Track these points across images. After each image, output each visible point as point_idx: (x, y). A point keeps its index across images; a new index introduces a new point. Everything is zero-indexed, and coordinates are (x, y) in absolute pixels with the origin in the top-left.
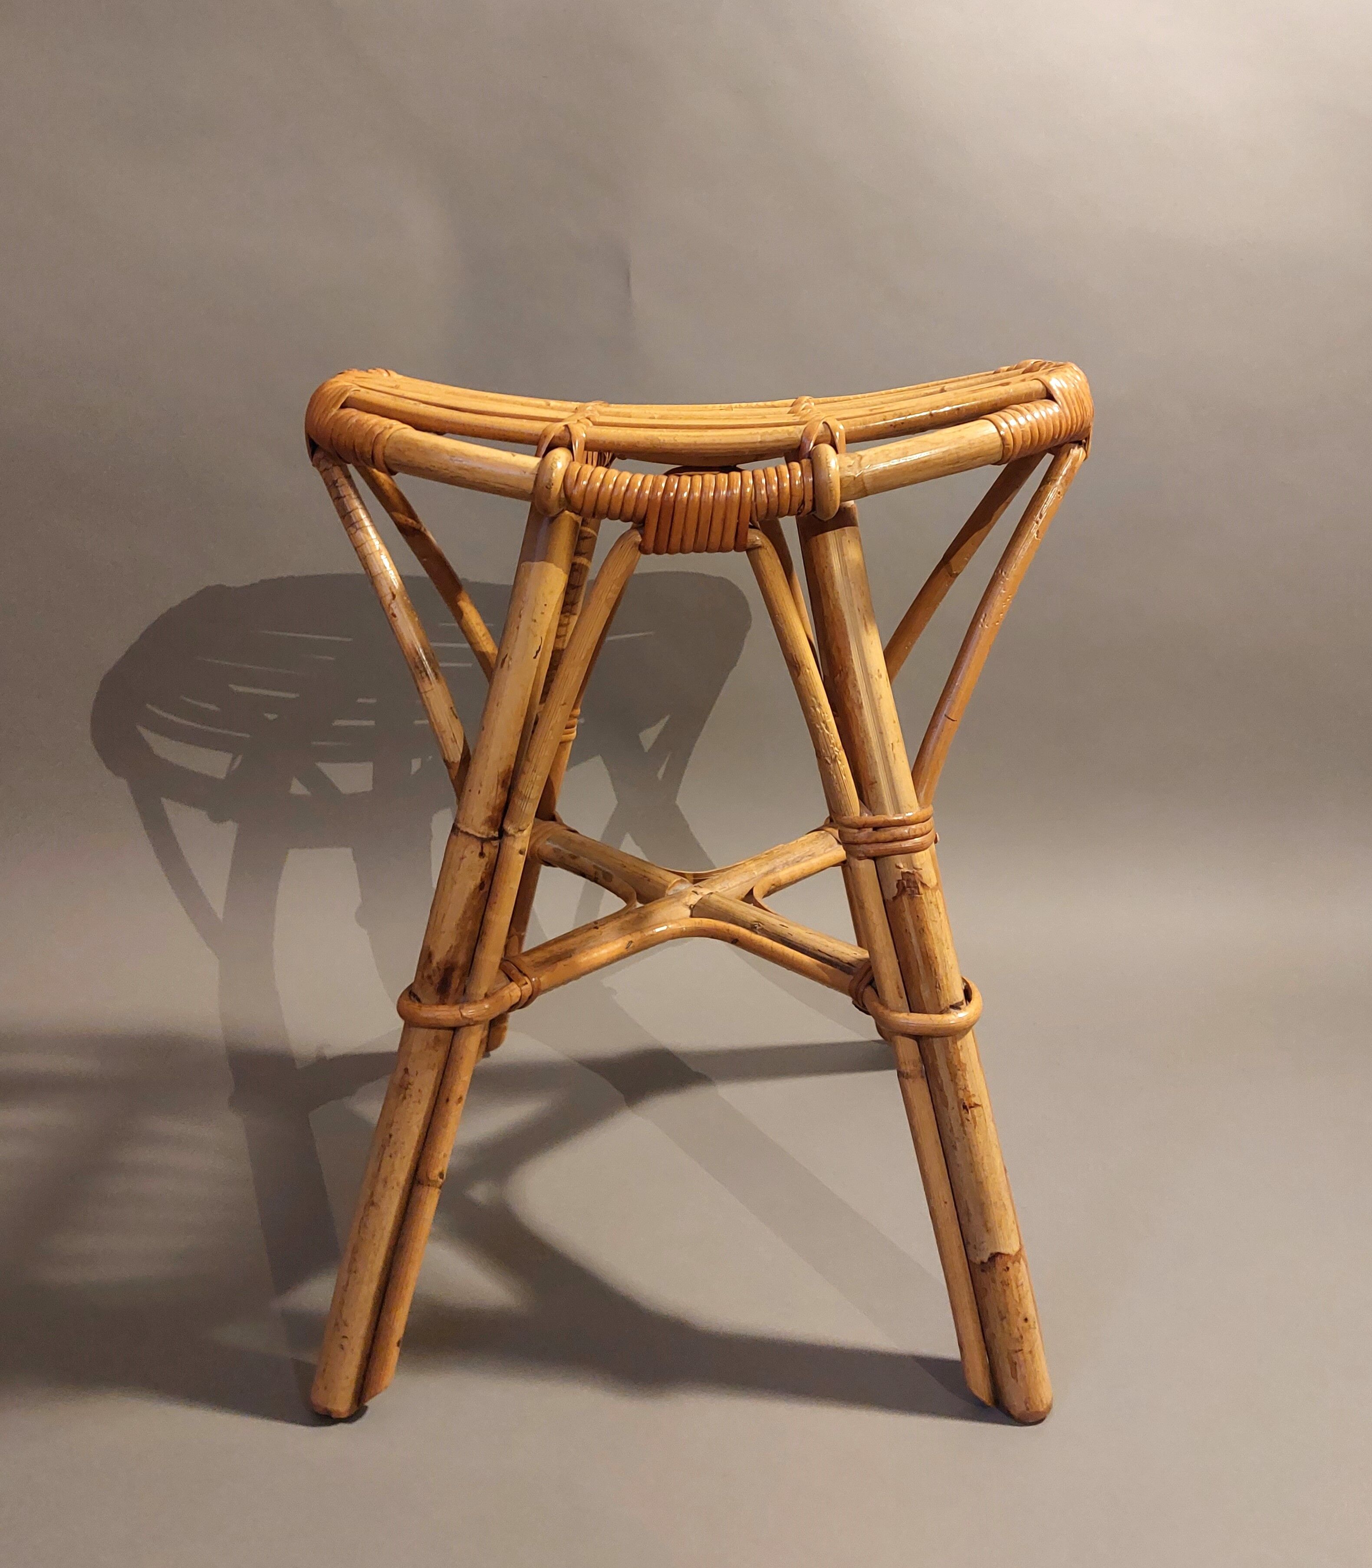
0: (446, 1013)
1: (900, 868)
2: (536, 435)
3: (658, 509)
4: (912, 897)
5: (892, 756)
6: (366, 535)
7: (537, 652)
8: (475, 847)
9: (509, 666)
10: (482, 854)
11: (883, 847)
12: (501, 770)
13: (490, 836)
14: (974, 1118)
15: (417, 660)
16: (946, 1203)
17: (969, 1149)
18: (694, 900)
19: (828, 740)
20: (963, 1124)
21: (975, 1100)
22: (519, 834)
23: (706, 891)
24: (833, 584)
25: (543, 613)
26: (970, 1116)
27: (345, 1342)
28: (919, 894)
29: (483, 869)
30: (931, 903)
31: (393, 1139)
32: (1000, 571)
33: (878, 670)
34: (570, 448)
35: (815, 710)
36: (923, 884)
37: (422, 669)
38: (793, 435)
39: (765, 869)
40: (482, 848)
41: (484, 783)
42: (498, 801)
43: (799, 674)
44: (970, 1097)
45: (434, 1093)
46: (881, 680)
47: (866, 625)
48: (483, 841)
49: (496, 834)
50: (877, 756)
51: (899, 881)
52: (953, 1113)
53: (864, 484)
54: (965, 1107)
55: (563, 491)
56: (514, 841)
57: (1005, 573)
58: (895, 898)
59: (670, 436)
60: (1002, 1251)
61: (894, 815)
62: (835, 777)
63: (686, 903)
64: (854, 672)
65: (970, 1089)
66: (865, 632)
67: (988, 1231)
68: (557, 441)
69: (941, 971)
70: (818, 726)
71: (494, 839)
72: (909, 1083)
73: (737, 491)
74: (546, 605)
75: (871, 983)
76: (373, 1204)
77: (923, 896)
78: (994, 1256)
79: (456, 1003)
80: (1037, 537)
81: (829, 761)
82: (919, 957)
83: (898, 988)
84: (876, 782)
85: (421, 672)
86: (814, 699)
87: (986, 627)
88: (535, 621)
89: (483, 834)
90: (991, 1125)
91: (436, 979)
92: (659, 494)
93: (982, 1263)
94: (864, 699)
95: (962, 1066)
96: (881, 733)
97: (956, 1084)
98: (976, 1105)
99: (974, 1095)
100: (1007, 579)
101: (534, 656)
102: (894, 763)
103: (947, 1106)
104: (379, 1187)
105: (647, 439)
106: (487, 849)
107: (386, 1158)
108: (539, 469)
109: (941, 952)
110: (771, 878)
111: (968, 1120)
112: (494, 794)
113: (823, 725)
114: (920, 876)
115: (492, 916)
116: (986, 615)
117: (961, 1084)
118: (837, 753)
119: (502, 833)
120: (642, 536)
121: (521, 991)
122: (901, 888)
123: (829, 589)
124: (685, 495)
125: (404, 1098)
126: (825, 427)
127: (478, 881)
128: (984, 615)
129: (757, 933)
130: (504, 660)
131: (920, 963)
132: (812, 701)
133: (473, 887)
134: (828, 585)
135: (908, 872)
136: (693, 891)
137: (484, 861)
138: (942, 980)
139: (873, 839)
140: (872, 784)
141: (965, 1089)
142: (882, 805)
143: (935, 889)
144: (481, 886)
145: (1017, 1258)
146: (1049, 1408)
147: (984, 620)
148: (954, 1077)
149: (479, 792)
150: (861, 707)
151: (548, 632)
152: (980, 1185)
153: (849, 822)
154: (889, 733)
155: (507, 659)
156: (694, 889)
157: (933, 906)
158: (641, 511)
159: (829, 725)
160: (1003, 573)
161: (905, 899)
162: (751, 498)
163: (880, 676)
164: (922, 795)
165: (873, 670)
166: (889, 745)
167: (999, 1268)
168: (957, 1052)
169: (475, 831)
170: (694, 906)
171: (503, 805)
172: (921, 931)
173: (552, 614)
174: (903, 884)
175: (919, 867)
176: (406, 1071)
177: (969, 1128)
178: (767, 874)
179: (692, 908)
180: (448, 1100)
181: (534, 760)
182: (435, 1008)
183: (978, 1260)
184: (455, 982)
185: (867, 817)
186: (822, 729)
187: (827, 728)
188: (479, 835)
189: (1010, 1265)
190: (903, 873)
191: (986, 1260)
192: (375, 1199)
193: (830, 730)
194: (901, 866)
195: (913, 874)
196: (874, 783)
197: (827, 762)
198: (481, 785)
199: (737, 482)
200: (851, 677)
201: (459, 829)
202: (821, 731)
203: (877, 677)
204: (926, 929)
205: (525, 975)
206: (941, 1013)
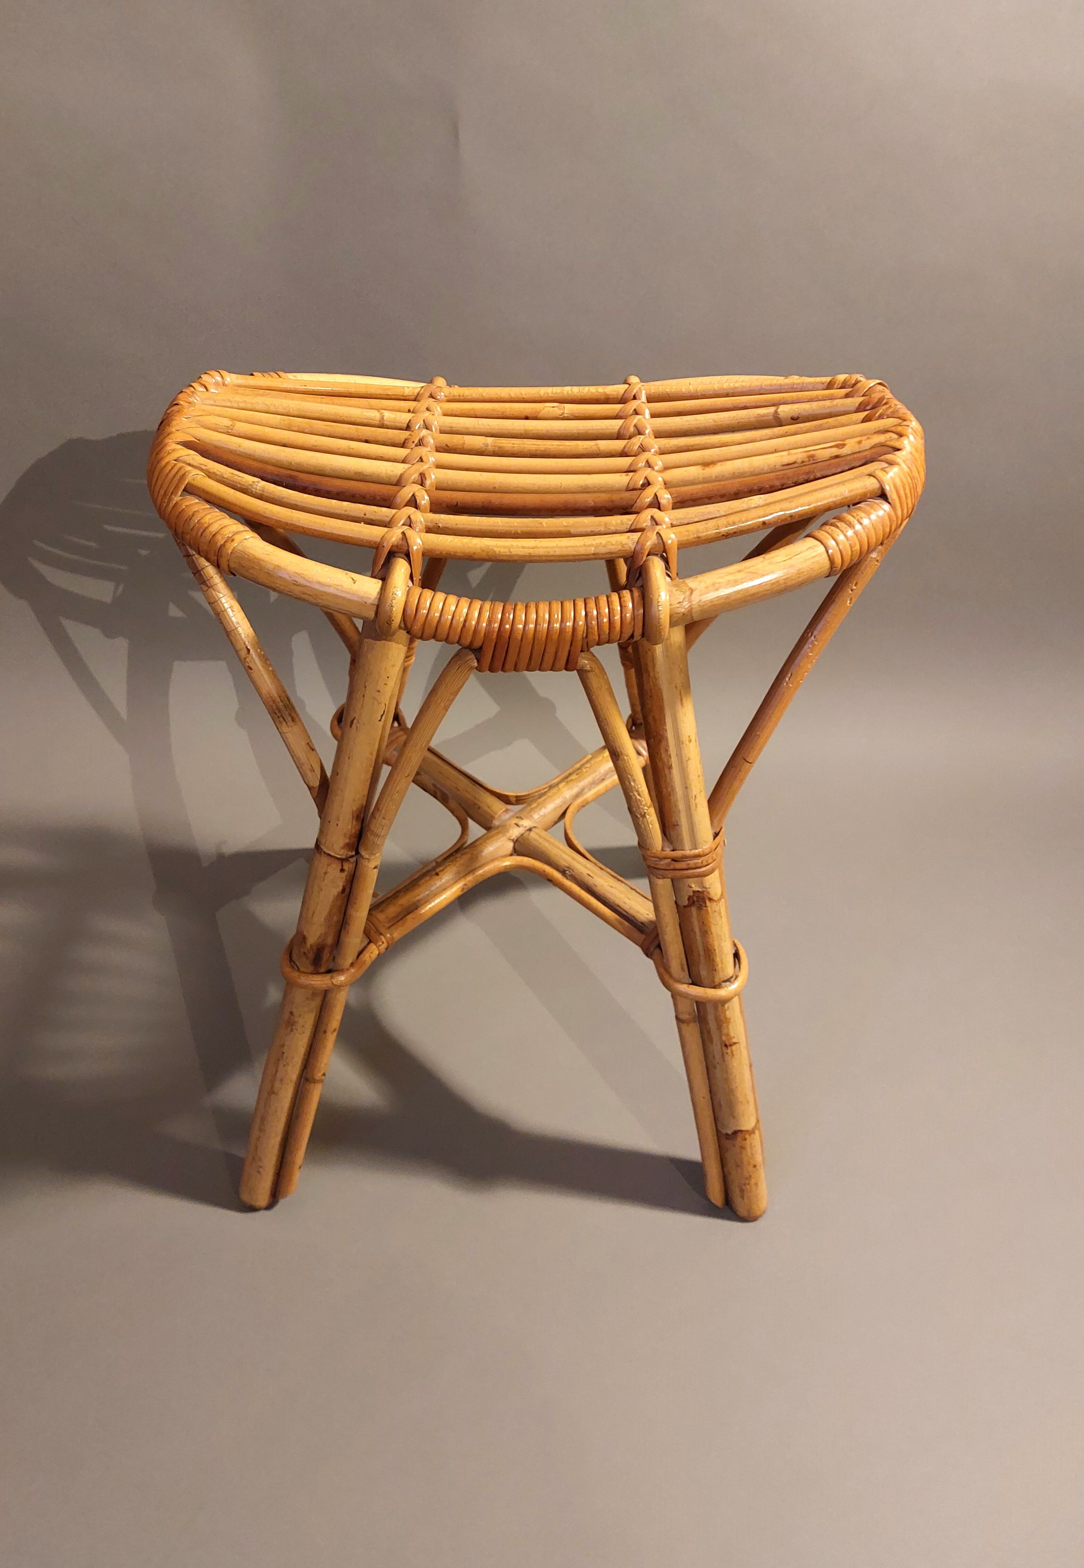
0: (319, 982)
1: (691, 887)
2: (375, 543)
3: (494, 644)
4: (700, 908)
5: (694, 805)
7: (382, 716)
8: (336, 866)
9: (357, 727)
10: (342, 870)
11: (678, 873)
12: (355, 808)
13: (348, 856)
14: (732, 1052)
15: (275, 708)
16: (704, 1098)
17: (726, 1070)
18: (516, 833)
19: (639, 803)
20: (723, 1055)
21: (734, 1040)
22: (373, 857)
23: (527, 824)
24: (654, 665)
25: (386, 684)
26: (729, 1051)
27: (261, 1170)
28: (706, 906)
29: (344, 880)
30: (715, 911)
31: (285, 1055)
32: (810, 634)
33: (689, 737)
34: (407, 556)
35: (630, 783)
36: (710, 899)
37: (279, 715)
38: (626, 548)
39: (577, 789)
40: (342, 866)
41: (341, 819)
42: (354, 831)
43: (618, 760)
44: (731, 1038)
45: (314, 1026)
46: (691, 744)
47: (681, 700)
48: (342, 860)
49: (354, 853)
50: (681, 806)
51: (690, 896)
52: (716, 1047)
53: (692, 616)
54: (726, 1046)
55: (402, 622)
56: (369, 862)
57: (815, 637)
58: (685, 907)
59: (504, 547)
60: (743, 1129)
61: (690, 850)
62: (643, 826)
63: (510, 836)
64: (667, 740)
65: (732, 1034)
66: (679, 704)
67: (734, 1117)
68: (395, 549)
69: (718, 959)
70: (631, 794)
71: (352, 856)
72: (684, 1027)
73: (569, 624)
74: (388, 677)
75: (659, 947)
76: (273, 1093)
77: (709, 909)
78: (736, 1133)
79: (328, 973)
80: (850, 603)
81: (639, 816)
82: (701, 949)
83: (682, 965)
84: (678, 825)
85: (279, 717)
86: (629, 776)
87: (790, 685)
88: (379, 691)
89: (341, 855)
90: (744, 1052)
91: (311, 955)
92: (496, 625)
93: (727, 1134)
94: (674, 761)
95: (727, 1021)
96: (686, 788)
97: (721, 1032)
98: (735, 1043)
99: (734, 1037)
100: (816, 643)
101: (379, 718)
102: (695, 810)
103: (712, 1042)
104: (277, 1085)
105: (483, 551)
106: (346, 866)
107: (281, 1066)
108: (380, 599)
109: (720, 946)
110: (580, 799)
111: (727, 1053)
112: (350, 827)
113: (636, 793)
114: (709, 893)
115: (351, 911)
116: (791, 675)
117: (725, 1031)
118: (646, 811)
119: (357, 853)
120: (478, 662)
121: (379, 950)
122: (691, 901)
123: (650, 669)
124: (521, 626)
125: (292, 1030)
126: (657, 537)
127: (341, 888)
128: (789, 675)
129: (567, 879)
130: (352, 722)
131: (702, 953)
132: (628, 778)
133: (336, 893)
134: (650, 665)
135: (698, 891)
136: (516, 823)
137: (344, 875)
138: (718, 965)
139: (672, 867)
140: (675, 826)
141: (728, 1035)
142: (682, 841)
143: (719, 900)
144: (344, 890)
145: (751, 1132)
146: (764, 1212)
148: (719, 1027)
149: (337, 825)
150: (670, 767)
151: (391, 697)
152: (731, 1092)
153: (653, 855)
154: (693, 787)
155: (355, 721)
156: (517, 820)
157: (716, 914)
158: (477, 644)
159: (641, 793)
160: (812, 637)
161: (694, 910)
162: (583, 635)
163: (690, 741)
164: (715, 821)
165: (685, 738)
166: (692, 797)
167: (739, 1139)
168: (724, 1012)
169: (336, 853)
170: (516, 841)
171: (358, 832)
172: (705, 932)
173: (393, 683)
174: (693, 899)
175: (708, 887)
176: (291, 1013)
177: (727, 1058)
178: (576, 796)
180: (325, 1032)
181: (383, 811)
182: (311, 976)
183: (724, 1131)
184: (326, 955)
185: (668, 852)
186: (634, 795)
187: (639, 795)
188: (339, 856)
189: (747, 1136)
190: (694, 892)
191: (730, 1132)
192: (275, 1091)
193: (642, 796)
194: (693, 886)
195: (703, 892)
196: (676, 825)
197: (637, 816)
198: (338, 820)
199: (570, 615)
200: (663, 743)
201: (322, 849)
202: (634, 797)
203: (687, 743)
204: (709, 932)
205: (381, 934)
206: (714, 987)
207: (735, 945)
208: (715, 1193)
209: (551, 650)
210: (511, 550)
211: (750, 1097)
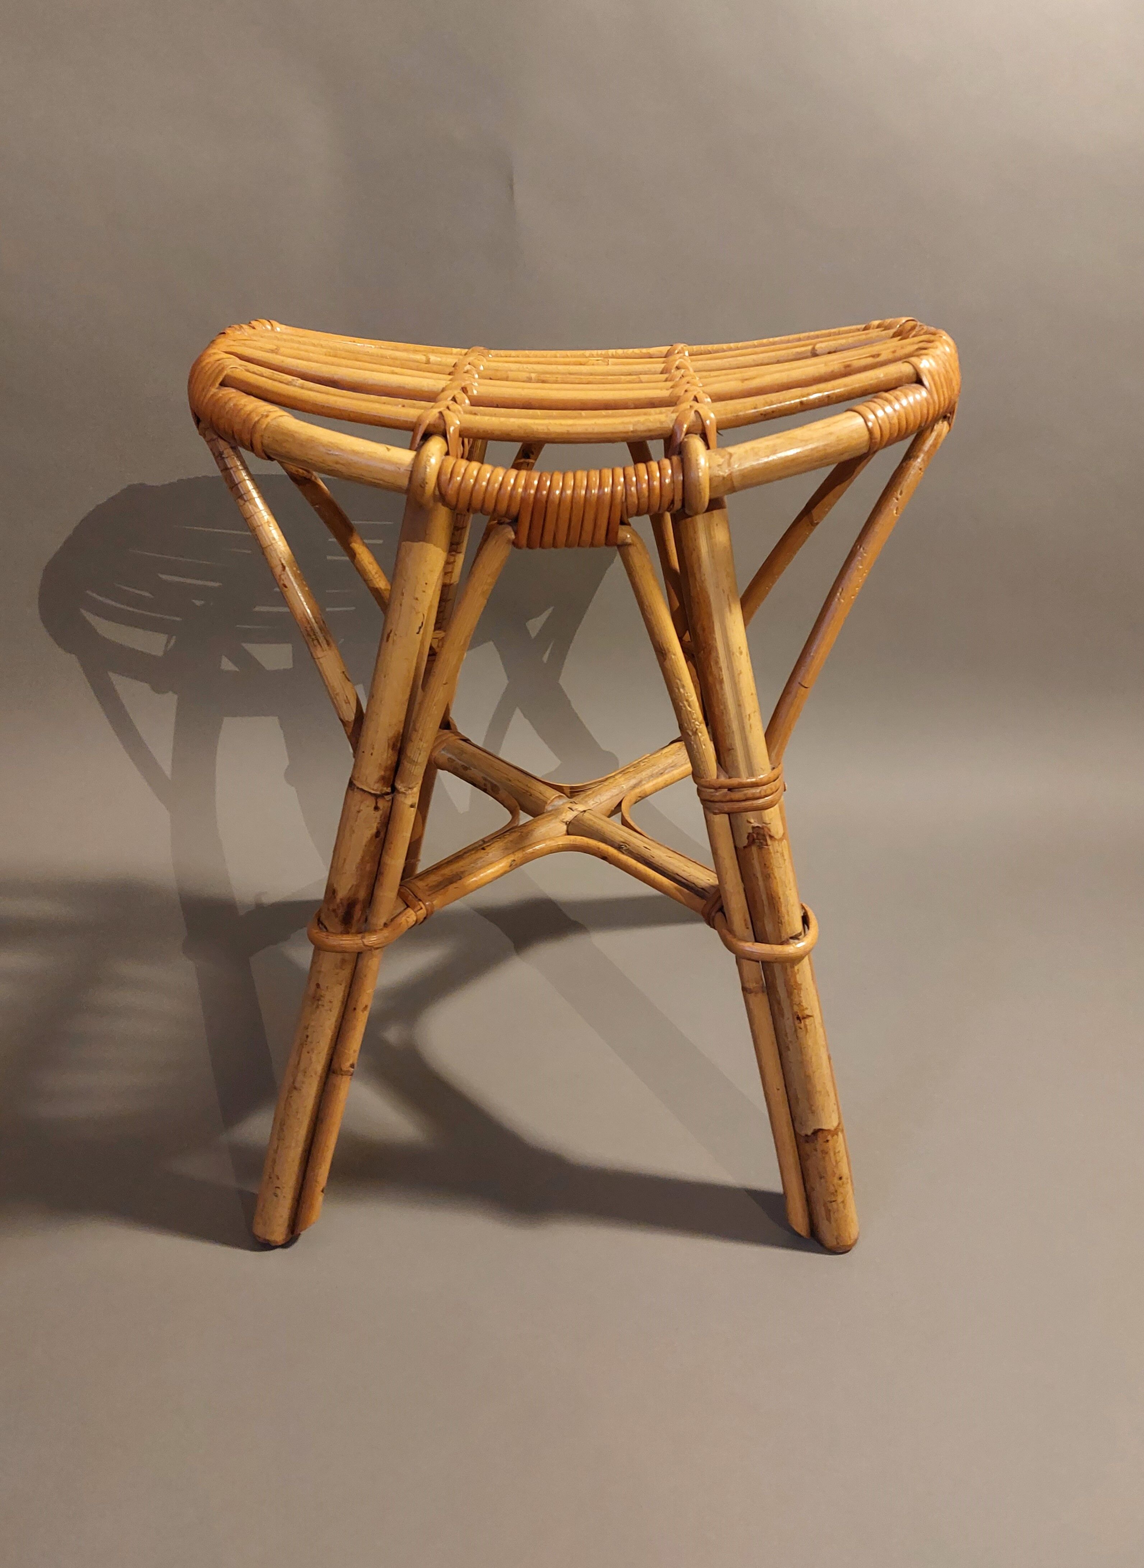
0: (349, 942)
1: (750, 823)
2: (412, 422)
3: (530, 509)
4: (760, 848)
5: (749, 726)
6: (254, 508)
7: (420, 628)
8: (370, 802)
9: (393, 641)
10: (376, 808)
11: (737, 805)
12: (391, 734)
13: (383, 792)
14: (806, 1026)
15: (309, 629)
16: (778, 1089)
17: (801, 1050)
18: (569, 816)
19: (690, 716)
20: (796, 1031)
21: (807, 1012)
22: (410, 792)
23: (581, 808)
24: (700, 566)
25: (424, 592)
26: (802, 1025)
27: (278, 1192)
28: (767, 845)
29: (378, 820)
30: (777, 852)
31: (309, 1040)
32: (859, 547)
33: (740, 648)
34: (444, 435)
35: (679, 690)
36: (771, 837)
37: (313, 637)
38: (665, 425)
39: (633, 782)
40: (376, 803)
41: (376, 747)
42: (389, 762)
43: (665, 659)
44: (803, 1010)
45: (343, 1003)
46: (742, 656)
47: (730, 606)
48: (376, 796)
49: (389, 790)
50: (735, 726)
51: (749, 833)
52: (788, 1021)
53: (733, 482)
54: (798, 1018)
55: (437, 489)
56: (406, 797)
57: (863, 549)
58: (745, 847)
59: (542, 425)
60: (824, 1127)
61: (747, 778)
62: (695, 746)
63: (563, 819)
64: (717, 650)
65: (804, 1004)
66: (727, 609)
67: (813, 1112)
68: (432, 429)
69: (783, 909)
70: (681, 704)
71: (388, 794)
72: (751, 997)
73: (607, 490)
74: (426, 584)
75: (721, 909)
76: (295, 1088)
77: (770, 847)
78: (816, 1132)
79: (359, 932)
80: (896, 513)
81: (690, 733)
82: (764, 897)
83: (745, 920)
84: (733, 749)
85: (313, 640)
86: (678, 681)
87: (842, 601)
88: (417, 599)
89: (376, 790)
90: (820, 1031)
91: (341, 912)
92: (532, 492)
93: (806, 1135)
94: (725, 675)
95: (798, 987)
96: (739, 705)
97: (792, 1000)
98: (809, 1016)
99: (807, 1009)
100: (865, 555)
101: (417, 631)
102: (751, 732)
103: (783, 1015)
104: (300, 1077)
105: (521, 427)
106: (381, 804)
107: (304, 1054)
108: (413, 467)
109: (784, 894)
110: (638, 790)
111: (801, 1028)
112: (385, 756)
113: (686, 703)
114: (769, 830)
115: (387, 859)
116: (842, 589)
117: (796, 1000)
118: (697, 727)
119: (394, 789)
120: (516, 533)
121: (416, 915)
122: (751, 839)
123: (696, 571)
124: (558, 492)
125: (317, 1007)
126: (695, 416)
127: (374, 831)
128: (840, 590)
129: (623, 853)
130: (389, 636)
131: (766, 903)
133: (369, 836)
134: (696, 566)
135: (758, 827)
136: (569, 808)
137: (378, 814)
138: (784, 917)
139: (728, 798)
140: (729, 750)
141: (800, 1004)
142: (737, 768)
143: (781, 840)
144: (377, 834)
145: (835, 1133)
146: (856, 1241)
147: (841, 594)
148: (790, 994)
149: (372, 754)
150: (721, 682)
151: (430, 607)
152: (808, 1079)
153: (707, 784)
154: (747, 705)
155: (391, 635)
156: (570, 805)
157: (779, 854)
158: (514, 510)
159: (691, 704)
160: (861, 549)
161: (754, 849)
162: (621, 499)
163: (741, 653)
164: (773, 754)
165: (735, 649)
166: (746, 716)
167: (820, 1140)
168: (794, 975)
169: (370, 788)
170: (570, 822)
171: (394, 765)
172: (768, 877)
173: (432, 591)
174: (753, 836)
175: (768, 822)
176: (318, 986)
177: (801, 1034)
178: (634, 787)
179: (568, 824)
180: (355, 1009)
181: (420, 731)
182: (340, 937)
183: (803, 1133)
184: (357, 913)
185: (724, 780)
186: (685, 707)
187: (689, 706)
188: (373, 792)
189: (829, 1138)
190: (753, 828)
191: (809, 1133)
192: (297, 1085)
193: (692, 706)
194: (752, 821)
195: (762, 828)
196: (730, 749)
197: (688, 734)
198: (373, 749)
199: (609, 482)
200: (714, 654)
201: (355, 785)
202: (684, 708)
203: (738, 654)
204: (772, 875)
205: (420, 900)
206: (782, 943)
207: (803, 908)
208: (799, 1221)
209: (590, 516)
210: (549, 427)
211: (829, 1087)
